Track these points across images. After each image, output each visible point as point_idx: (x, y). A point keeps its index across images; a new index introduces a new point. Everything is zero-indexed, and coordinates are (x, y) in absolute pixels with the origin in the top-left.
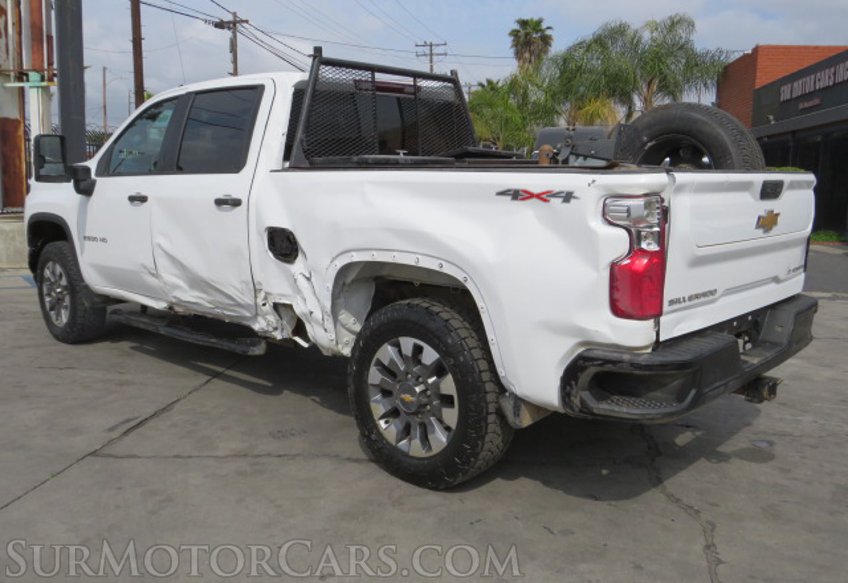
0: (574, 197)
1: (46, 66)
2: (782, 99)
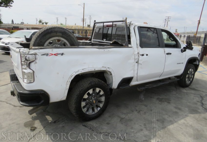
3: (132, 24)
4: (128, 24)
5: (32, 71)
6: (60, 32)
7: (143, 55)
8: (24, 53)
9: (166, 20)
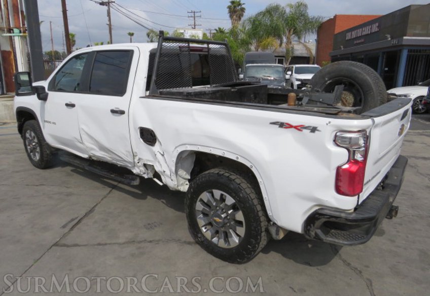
0: (318, 130)
1: (21, 26)
2: (347, 39)
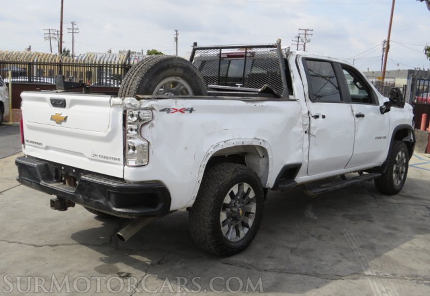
3: (291, 53)
4: (284, 52)
5: (145, 143)
6: (182, 67)
7: (317, 117)
8: (134, 106)
9: (300, 39)
